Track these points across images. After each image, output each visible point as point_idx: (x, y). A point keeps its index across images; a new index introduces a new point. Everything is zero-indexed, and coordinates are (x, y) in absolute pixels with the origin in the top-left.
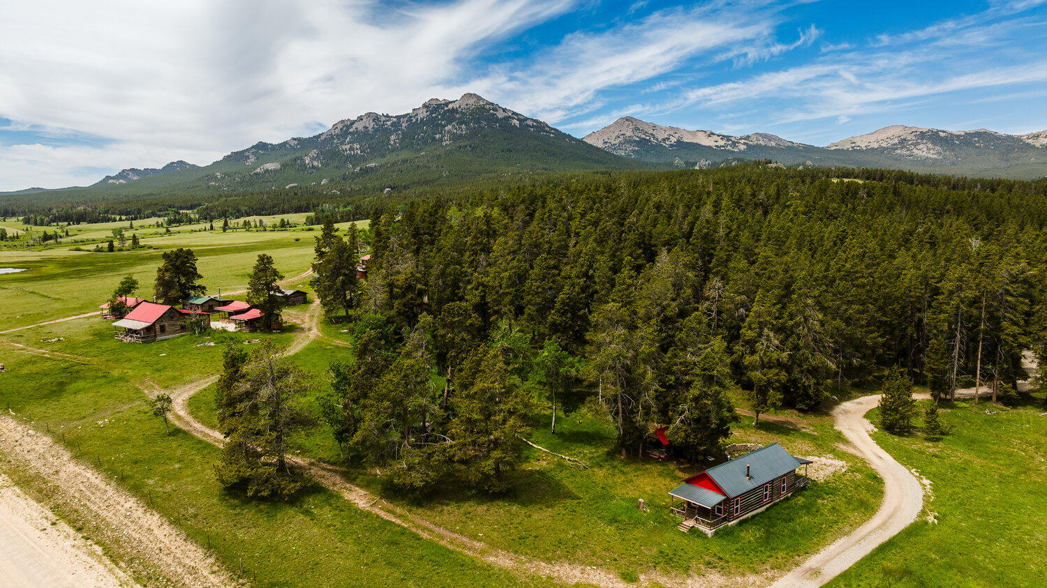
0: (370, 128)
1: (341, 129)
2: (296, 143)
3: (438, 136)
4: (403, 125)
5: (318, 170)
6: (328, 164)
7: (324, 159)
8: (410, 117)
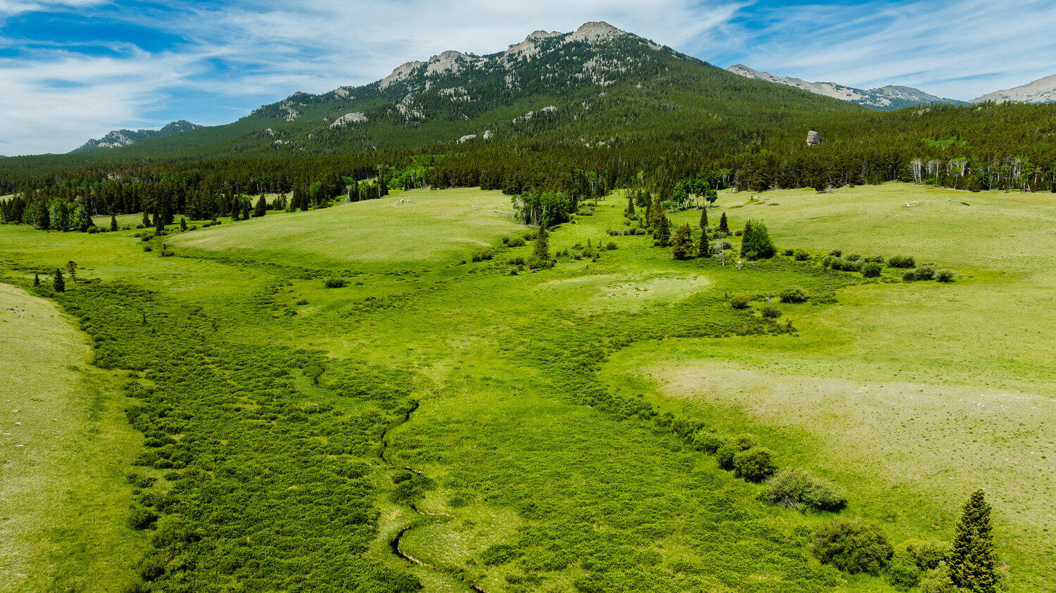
0: (454, 71)
1: (410, 74)
2: (347, 93)
3: (580, 76)
4: (507, 66)
5: (424, 122)
6: (435, 114)
7: (425, 107)
8: (511, 56)
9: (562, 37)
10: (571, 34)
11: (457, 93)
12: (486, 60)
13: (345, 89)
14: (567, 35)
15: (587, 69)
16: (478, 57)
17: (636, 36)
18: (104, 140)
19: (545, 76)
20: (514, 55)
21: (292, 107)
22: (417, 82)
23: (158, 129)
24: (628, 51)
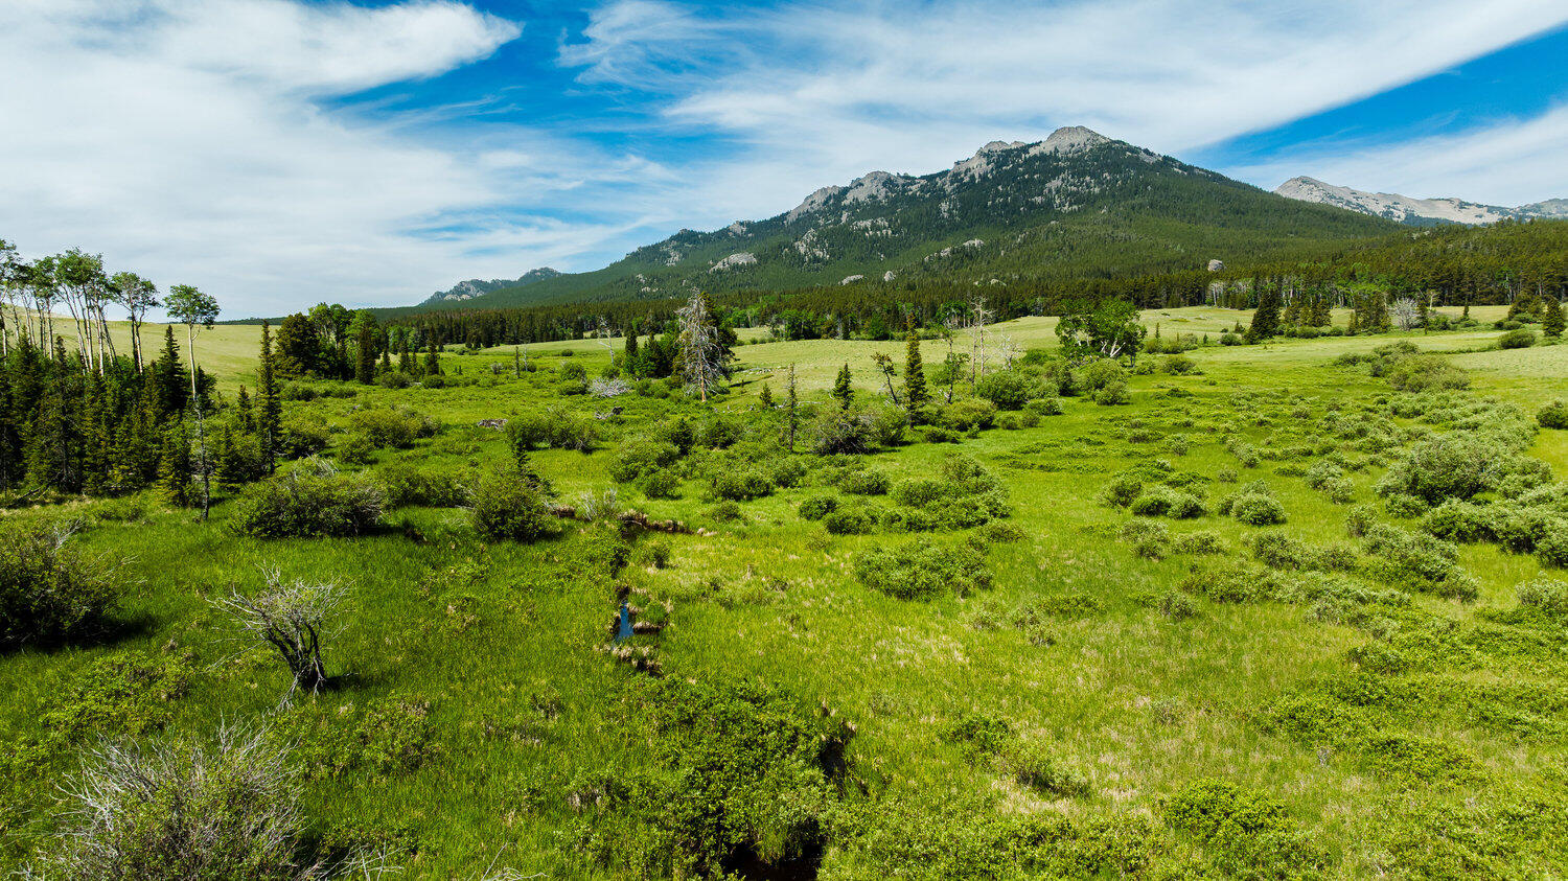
0: (880, 198)
1: (826, 203)
2: (745, 229)
3: (1038, 199)
4: (949, 188)
5: (827, 263)
6: (843, 254)
7: (831, 245)
8: (956, 175)
9: (1025, 149)
10: (1038, 144)
11: (875, 227)
12: (923, 182)
13: (742, 224)
14: (1032, 146)
15: (1050, 191)
16: (914, 178)
17: (1124, 144)
18: (452, 292)
19: (994, 201)
20: (959, 174)
21: (675, 248)
22: (832, 213)
23: (515, 277)
24: (1107, 165)
